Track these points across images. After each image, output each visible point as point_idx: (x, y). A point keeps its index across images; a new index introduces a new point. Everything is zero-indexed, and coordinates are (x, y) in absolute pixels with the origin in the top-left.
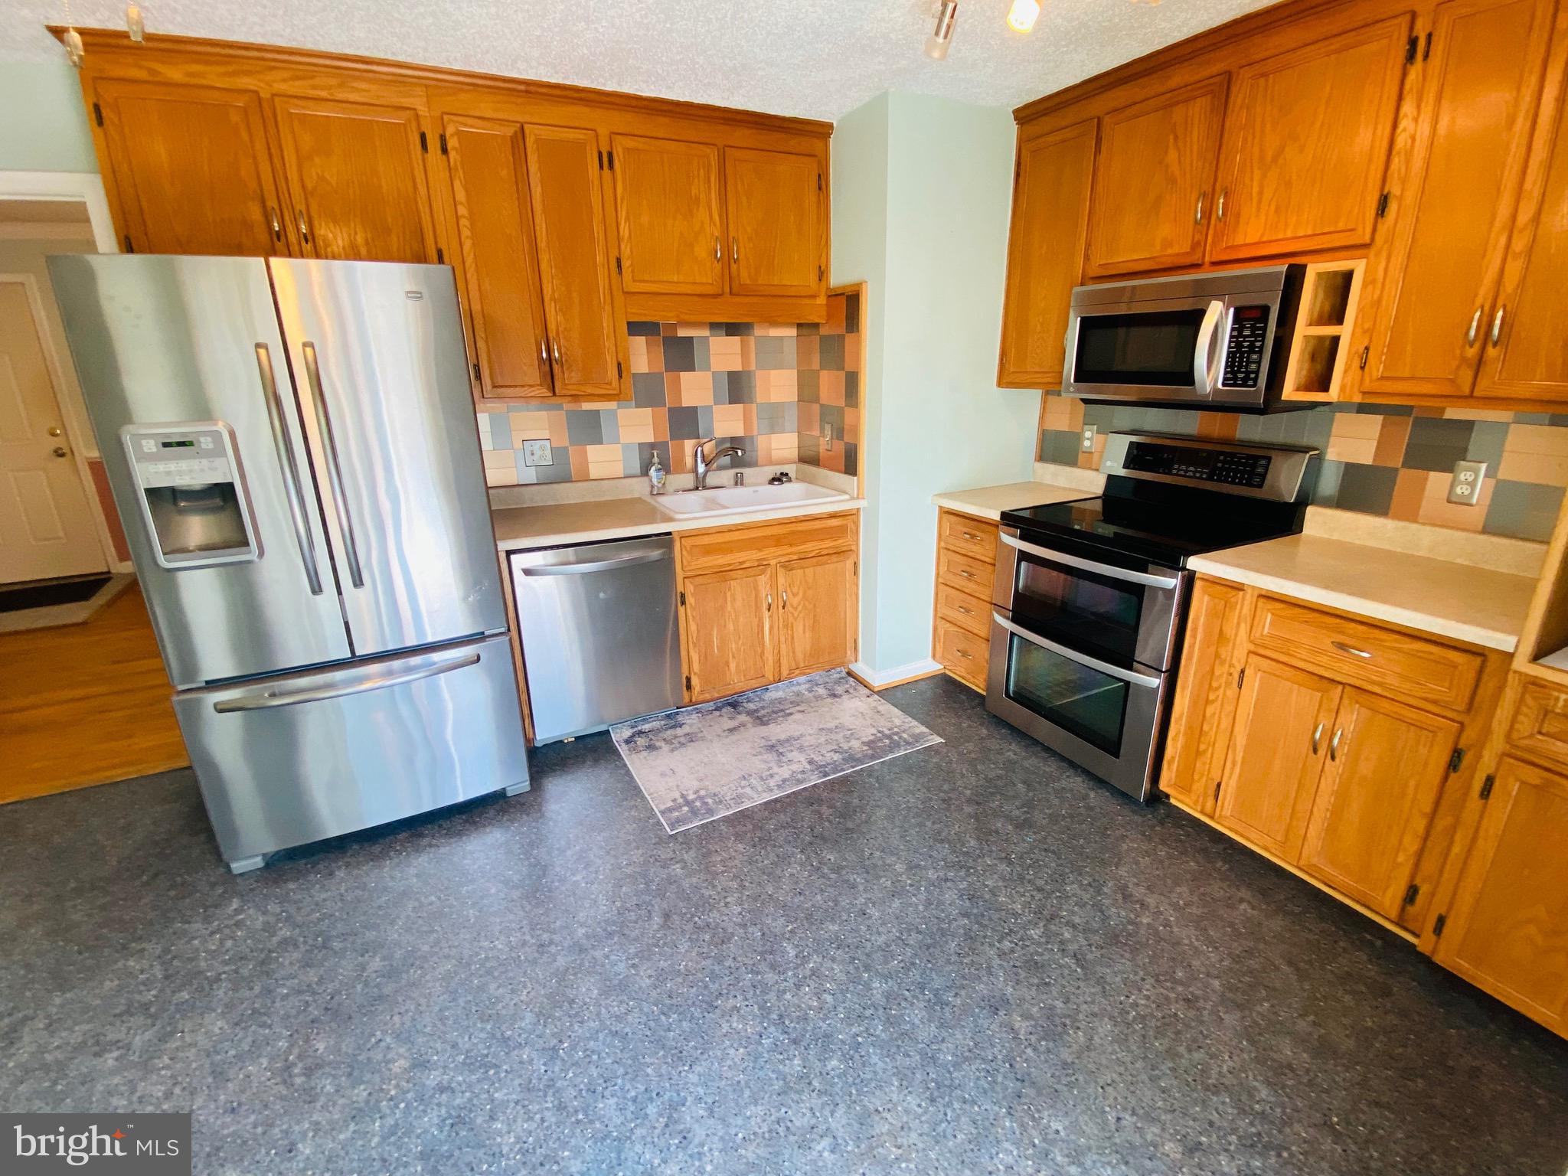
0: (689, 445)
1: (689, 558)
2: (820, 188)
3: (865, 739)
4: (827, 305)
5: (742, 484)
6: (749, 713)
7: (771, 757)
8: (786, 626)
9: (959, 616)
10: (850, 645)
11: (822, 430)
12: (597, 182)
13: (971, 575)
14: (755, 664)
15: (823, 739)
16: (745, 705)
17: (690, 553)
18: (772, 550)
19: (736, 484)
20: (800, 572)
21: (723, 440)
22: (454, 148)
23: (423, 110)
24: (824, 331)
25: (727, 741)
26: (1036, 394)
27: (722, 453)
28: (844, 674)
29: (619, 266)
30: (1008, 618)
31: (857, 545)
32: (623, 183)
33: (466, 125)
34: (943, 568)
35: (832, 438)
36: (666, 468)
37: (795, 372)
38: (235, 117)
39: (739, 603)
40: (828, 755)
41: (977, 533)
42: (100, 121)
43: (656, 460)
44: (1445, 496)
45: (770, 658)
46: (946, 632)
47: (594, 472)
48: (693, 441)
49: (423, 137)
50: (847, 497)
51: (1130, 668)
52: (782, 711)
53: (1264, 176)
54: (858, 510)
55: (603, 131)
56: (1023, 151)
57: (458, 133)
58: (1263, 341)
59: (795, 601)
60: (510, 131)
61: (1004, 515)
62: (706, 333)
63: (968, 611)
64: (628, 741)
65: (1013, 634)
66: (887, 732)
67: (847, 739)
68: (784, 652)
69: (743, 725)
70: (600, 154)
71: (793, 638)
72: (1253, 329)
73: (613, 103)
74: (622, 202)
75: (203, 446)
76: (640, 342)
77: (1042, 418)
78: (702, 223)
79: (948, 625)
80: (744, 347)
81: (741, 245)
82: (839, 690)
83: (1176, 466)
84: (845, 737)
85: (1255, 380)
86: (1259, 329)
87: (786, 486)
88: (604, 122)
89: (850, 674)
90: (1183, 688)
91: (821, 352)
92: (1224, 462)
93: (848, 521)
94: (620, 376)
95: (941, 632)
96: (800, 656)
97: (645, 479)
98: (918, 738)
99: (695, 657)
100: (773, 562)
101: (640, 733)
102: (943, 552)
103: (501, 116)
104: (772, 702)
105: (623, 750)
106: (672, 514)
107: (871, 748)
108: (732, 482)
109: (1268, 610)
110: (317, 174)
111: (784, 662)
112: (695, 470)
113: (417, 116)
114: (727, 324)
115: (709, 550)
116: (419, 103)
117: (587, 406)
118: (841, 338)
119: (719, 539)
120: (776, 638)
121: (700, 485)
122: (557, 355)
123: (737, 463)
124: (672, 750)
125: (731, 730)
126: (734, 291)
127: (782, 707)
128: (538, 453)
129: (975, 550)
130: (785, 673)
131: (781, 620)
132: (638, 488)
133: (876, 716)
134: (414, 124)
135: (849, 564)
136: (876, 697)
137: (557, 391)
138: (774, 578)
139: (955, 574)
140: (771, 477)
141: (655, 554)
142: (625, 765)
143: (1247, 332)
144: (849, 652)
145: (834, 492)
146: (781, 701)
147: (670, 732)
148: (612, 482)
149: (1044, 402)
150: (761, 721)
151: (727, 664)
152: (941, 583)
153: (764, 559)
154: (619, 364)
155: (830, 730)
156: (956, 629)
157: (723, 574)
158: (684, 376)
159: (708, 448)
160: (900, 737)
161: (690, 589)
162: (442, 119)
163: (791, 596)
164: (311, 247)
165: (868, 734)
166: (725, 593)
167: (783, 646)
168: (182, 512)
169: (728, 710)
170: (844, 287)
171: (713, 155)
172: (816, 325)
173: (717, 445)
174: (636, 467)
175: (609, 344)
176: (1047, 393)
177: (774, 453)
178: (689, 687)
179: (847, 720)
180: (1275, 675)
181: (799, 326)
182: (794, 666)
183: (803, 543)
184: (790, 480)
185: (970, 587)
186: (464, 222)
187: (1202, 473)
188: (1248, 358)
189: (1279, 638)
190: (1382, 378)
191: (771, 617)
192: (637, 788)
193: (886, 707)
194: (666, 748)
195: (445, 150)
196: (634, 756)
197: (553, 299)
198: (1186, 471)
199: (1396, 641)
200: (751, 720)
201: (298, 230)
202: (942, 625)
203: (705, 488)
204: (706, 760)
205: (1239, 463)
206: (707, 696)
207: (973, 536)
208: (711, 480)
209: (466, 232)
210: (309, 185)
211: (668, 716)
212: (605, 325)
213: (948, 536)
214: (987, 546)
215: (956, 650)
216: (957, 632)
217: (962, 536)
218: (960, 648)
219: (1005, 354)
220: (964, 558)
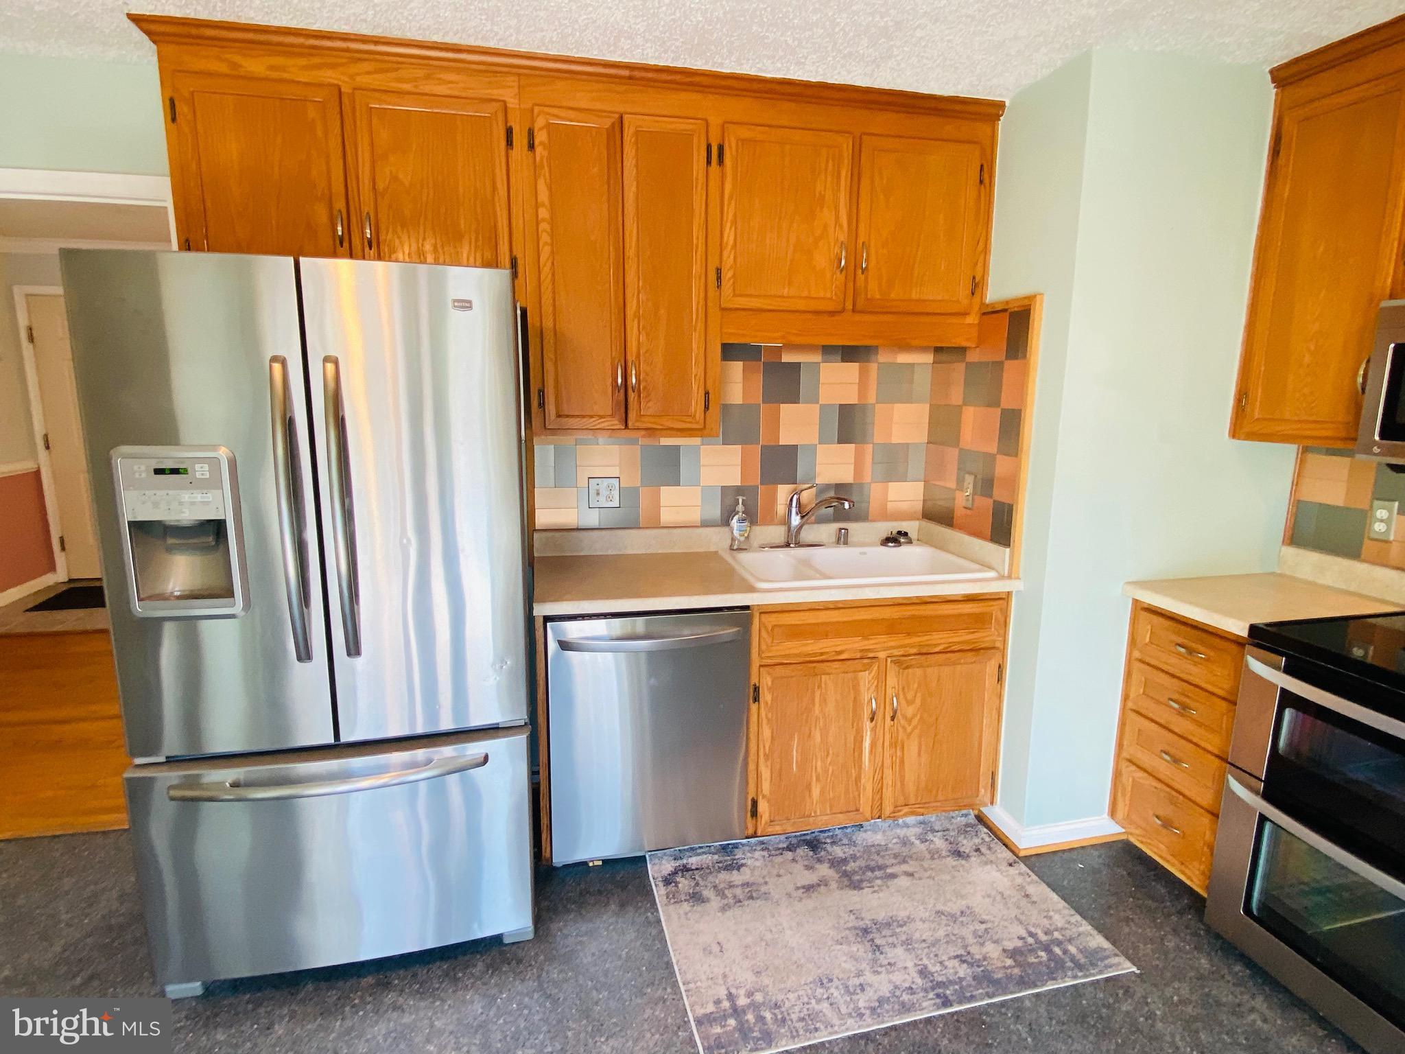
0: (783, 491)
1: (769, 640)
2: (981, 182)
3: (1010, 945)
4: (980, 324)
5: (846, 543)
6: (836, 863)
7: (860, 949)
8: (894, 745)
9: (1163, 767)
10: (984, 780)
11: (960, 481)
12: (702, 179)
13: (1185, 707)
14: (847, 791)
15: (941, 933)
16: (828, 847)
17: (771, 633)
18: (884, 638)
19: (838, 542)
20: (919, 672)
21: (828, 487)
22: (541, 143)
23: (512, 103)
24: (973, 357)
25: (798, 906)
26: (1289, 452)
27: (826, 503)
28: (972, 819)
29: (719, 278)
30: (1256, 792)
31: (1005, 642)
32: (735, 178)
33: (558, 117)
34: (1136, 690)
35: (974, 493)
36: (751, 517)
37: (927, 407)
38: (312, 113)
39: (831, 708)
40: (949, 964)
41: (1201, 648)
42: (174, 119)
43: (740, 508)
45: (867, 784)
46: (1135, 784)
47: (666, 517)
48: (790, 487)
49: (509, 132)
50: (992, 574)
52: (880, 868)
54: (1009, 594)
55: (715, 121)
56: (1286, 120)
57: (548, 126)
59: (910, 711)
60: (607, 123)
61: (1253, 629)
62: (816, 358)
63: (1176, 761)
64: (668, 881)
65: (1263, 819)
66: (1043, 938)
67: (981, 938)
68: (888, 780)
69: (823, 882)
70: (709, 147)
71: (902, 762)
73: (729, 88)
74: (729, 204)
75: (198, 475)
76: (737, 368)
77: (1296, 484)
78: (825, 227)
79: (1141, 774)
80: (863, 375)
81: (873, 251)
82: (967, 845)
84: (975, 933)
87: (905, 550)
88: (715, 110)
89: (981, 819)
91: (967, 384)
93: (995, 608)
94: (707, 408)
95: (1127, 781)
96: (911, 788)
97: (727, 529)
98: (1094, 958)
99: (766, 773)
100: (882, 655)
101: (685, 869)
102: (1137, 666)
103: (598, 106)
104: (868, 849)
105: (659, 892)
106: (752, 580)
107: (1018, 964)
108: (834, 539)
110: (391, 172)
111: (888, 793)
112: (786, 521)
113: (506, 109)
114: (843, 347)
115: (796, 632)
116: (508, 94)
117: (666, 441)
118: (999, 366)
119: (810, 618)
120: (878, 760)
121: (792, 541)
122: (634, 381)
123: (841, 516)
124: (724, 909)
125: (809, 888)
126: (858, 307)
127: (881, 862)
128: (604, 492)
129: (1197, 673)
130: (888, 809)
131: (888, 736)
132: (716, 540)
133: (1024, 902)
134: (501, 118)
135: (991, 667)
136: (1023, 867)
137: (630, 424)
138: (882, 678)
139: (1158, 702)
140: (884, 536)
141: (728, 632)
142: (659, 921)
144: (982, 791)
145: (977, 567)
146: (880, 850)
147: (724, 876)
148: (684, 530)
149: (1301, 463)
150: (852, 882)
151: (809, 787)
152: (1130, 711)
153: (869, 650)
154: (707, 393)
155: (953, 918)
156: (1155, 783)
157: (812, 665)
158: (785, 408)
159: (807, 496)
160: (1065, 952)
161: (766, 681)
162: (532, 110)
163: (903, 702)
164: (375, 248)
165: (1013, 935)
166: (813, 692)
167: (888, 772)
168: (170, 550)
169: (803, 851)
170: (1007, 302)
171: (846, 145)
172: (962, 350)
173: (817, 495)
174: (716, 512)
175: (696, 370)
176: (1306, 450)
177: (890, 505)
178: (754, 813)
179: (978, 903)
181: (938, 350)
182: (901, 801)
183: (926, 632)
184: (910, 542)
185: (1182, 725)
186: (544, 226)
191: (874, 730)
192: (669, 965)
193: (1039, 890)
194: (715, 902)
195: (531, 147)
196: (671, 907)
197: (637, 316)
200: (836, 876)
201: (363, 233)
202: (1130, 773)
203: (799, 545)
204: (768, 936)
206: (778, 829)
207: (1191, 651)
208: (808, 534)
209: (545, 238)
210: (381, 186)
211: (724, 848)
212: (694, 346)
213: (1147, 644)
214: (1219, 671)
215: (1151, 813)
216: (1156, 788)
217: (1172, 648)
218: (1161, 813)
219: (1246, 394)
220: (1175, 680)
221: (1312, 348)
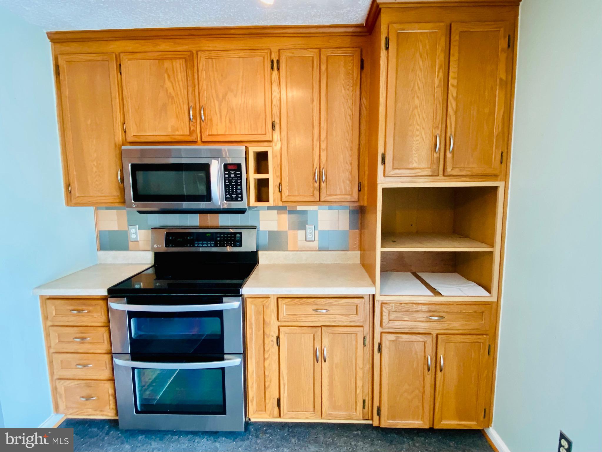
9: (78, 372)
13: (83, 339)
26: (91, 210)
30: (128, 360)
41: (84, 307)
44: (305, 239)
46: (66, 389)
51: (223, 359)
53: (220, 105)
56: (60, 59)
58: (241, 180)
61: (109, 290)
63: (85, 366)
65: (133, 369)
72: (235, 174)
77: (97, 224)
79: (67, 381)
83: (197, 242)
85: (242, 198)
86: (238, 174)
90: (251, 358)
92: (220, 237)
95: (60, 390)
102: (51, 328)
109: (284, 304)
129: (85, 320)
139: (67, 342)
143: (233, 176)
149: (96, 214)
152: (53, 353)
156: (77, 382)
180: (293, 333)
185: (83, 348)
187: (211, 244)
188: (236, 187)
189: (292, 315)
190: (289, 195)
198: (203, 244)
199: (336, 301)
202: (61, 384)
205: (227, 237)
207: (79, 311)
213: (54, 316)
214: (95, 315)
215: (78, 397)
216: (78, 384)
217: (70, 313)
218: (84, 394)
219: (69, 185)
220: (75, 328)
221: (96, 164)
